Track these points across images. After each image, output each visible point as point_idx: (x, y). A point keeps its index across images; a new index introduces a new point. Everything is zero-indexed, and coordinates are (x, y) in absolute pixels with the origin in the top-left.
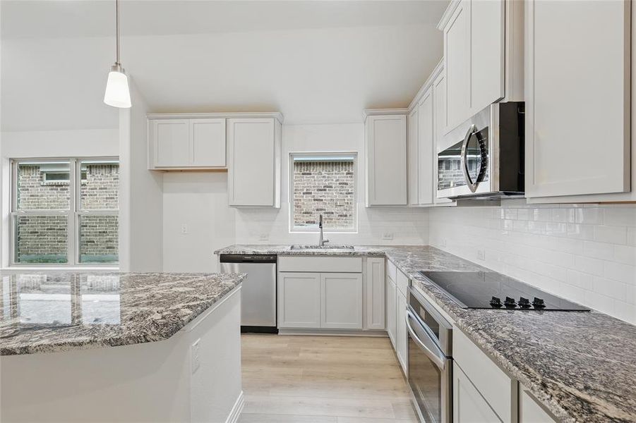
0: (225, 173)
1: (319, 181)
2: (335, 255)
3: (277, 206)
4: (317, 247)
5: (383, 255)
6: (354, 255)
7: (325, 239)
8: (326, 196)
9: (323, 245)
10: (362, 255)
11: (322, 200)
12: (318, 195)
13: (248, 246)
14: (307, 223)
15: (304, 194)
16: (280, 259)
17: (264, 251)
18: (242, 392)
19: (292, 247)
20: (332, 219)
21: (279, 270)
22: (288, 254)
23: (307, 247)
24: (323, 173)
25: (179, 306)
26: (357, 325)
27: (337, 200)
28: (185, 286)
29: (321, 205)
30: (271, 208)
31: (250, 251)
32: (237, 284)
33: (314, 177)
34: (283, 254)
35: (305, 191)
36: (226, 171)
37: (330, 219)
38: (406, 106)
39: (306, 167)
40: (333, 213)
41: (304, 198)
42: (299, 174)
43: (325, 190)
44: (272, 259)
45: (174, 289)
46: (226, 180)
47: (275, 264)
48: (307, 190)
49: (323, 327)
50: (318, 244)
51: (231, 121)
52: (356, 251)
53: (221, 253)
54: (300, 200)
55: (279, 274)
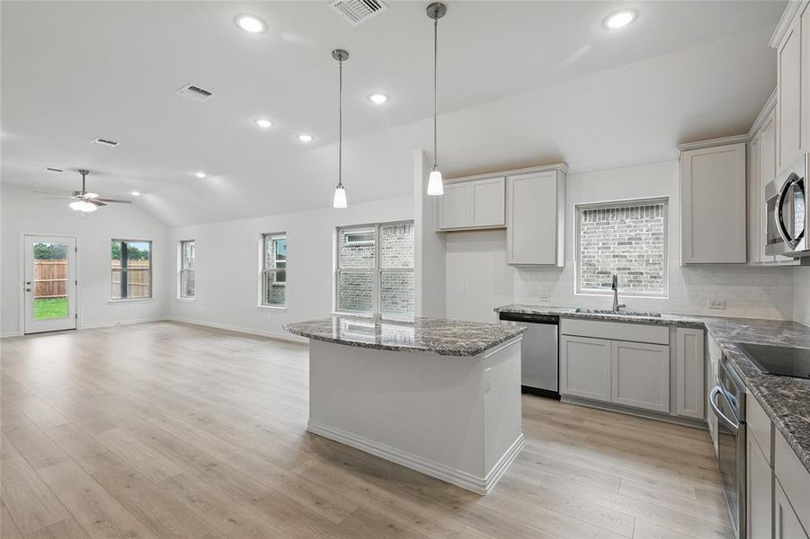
0: (504, 231)
1: (622, 232)
2: (630, 321)
3: (560, 264)
4: (609, 313)
5: (701, 326)
6: (658, 323)
7: (620, 303)
8: (632, 252)
9: (618, 310)
10: (669, 324)
11: (626, 257)
12: (619, 250)
13: (527, 306)
14: (603, 285)
15: (598, 248)
16: (563, 321)
17: (546, 311)
18: (522, 435)
19: (578, 311)
20: (641, 282)
21: (562, 332)
22: (572, 316)
23: (596, 312)
24: (627, 221)
25: (476, 340)
26: (662, 406)
27: (649, 256)
28: (476, 330)
29: (623, 264)
30: (552, 268)
31: (529, 311)
32: (518, 334)
33: (613, 227)
34: (566, 316)
35: (600, 245)
36: (506, 229)
37: (638, 281)
38: (746, 132)
39: (602, 216)
40: (642, 274)
41: (600, 254)
42: (592, 224)
43: (631, 243)
44: (553, 320)
45: (468, 331)
46: (505, 239)
47: (556, 326)
48: (603, 244)
49: (615, 401)
50: (611, 309)
51: (511, 179)
52: (662, 318)
53: (501, 310)
54: (594, 257)
55: (562, 337)
